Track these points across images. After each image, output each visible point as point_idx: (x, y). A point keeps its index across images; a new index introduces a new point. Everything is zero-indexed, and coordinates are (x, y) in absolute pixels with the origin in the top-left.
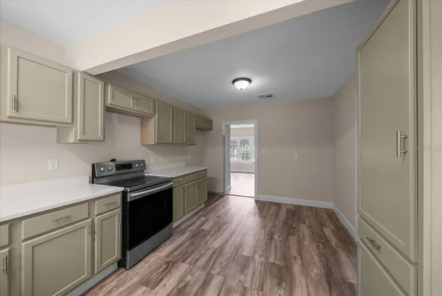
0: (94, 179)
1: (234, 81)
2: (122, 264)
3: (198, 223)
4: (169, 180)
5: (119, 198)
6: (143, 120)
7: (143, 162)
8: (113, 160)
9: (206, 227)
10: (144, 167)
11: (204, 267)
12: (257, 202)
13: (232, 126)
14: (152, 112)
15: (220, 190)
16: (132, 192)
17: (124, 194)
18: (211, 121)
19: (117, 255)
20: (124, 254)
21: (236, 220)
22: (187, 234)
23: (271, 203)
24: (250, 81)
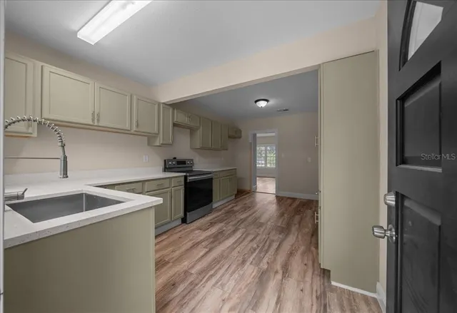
0: (166, 169)
1: (256, 101)
2: (184, 221)
3: (230, 206)
4: (210, 173)
5: (183, 179)
6: (192, 131)
7: (192, 160)
8: (175, 158)
9: (235, 209)
10: (193, 164)
11: (234, 225)
12: (277, 197)
13: (258, 135)
14: (198, 125)
15: (247, 188)
16: (190, 176)
17: (186, 177)
18: (240, 131)
19: (182, 214)
20: (185, 214)
21: (258, 206)
22: (223, 211)
23: (289, 198)
24: (267, 101)
